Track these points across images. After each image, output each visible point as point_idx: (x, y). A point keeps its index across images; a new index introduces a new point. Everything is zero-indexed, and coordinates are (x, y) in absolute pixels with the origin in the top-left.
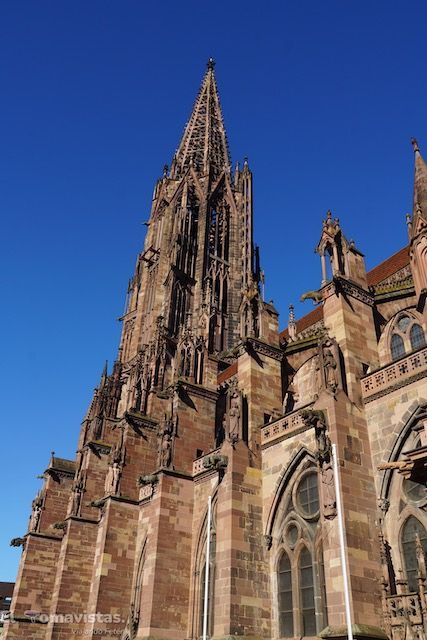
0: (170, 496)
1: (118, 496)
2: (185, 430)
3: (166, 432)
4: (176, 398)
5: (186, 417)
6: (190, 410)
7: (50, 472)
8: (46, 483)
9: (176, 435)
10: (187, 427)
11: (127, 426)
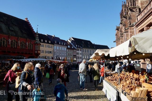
0: (132, 30)
1: (125, 32)
2: (133, 17)
3: (129, 19)
4: (130, 11)
5: (133, 14)
6: (133, 13)
7: (117, 29)
8: (116, 31)
9: (131, 19)
10: (133, 16)
11: (124, 18)
